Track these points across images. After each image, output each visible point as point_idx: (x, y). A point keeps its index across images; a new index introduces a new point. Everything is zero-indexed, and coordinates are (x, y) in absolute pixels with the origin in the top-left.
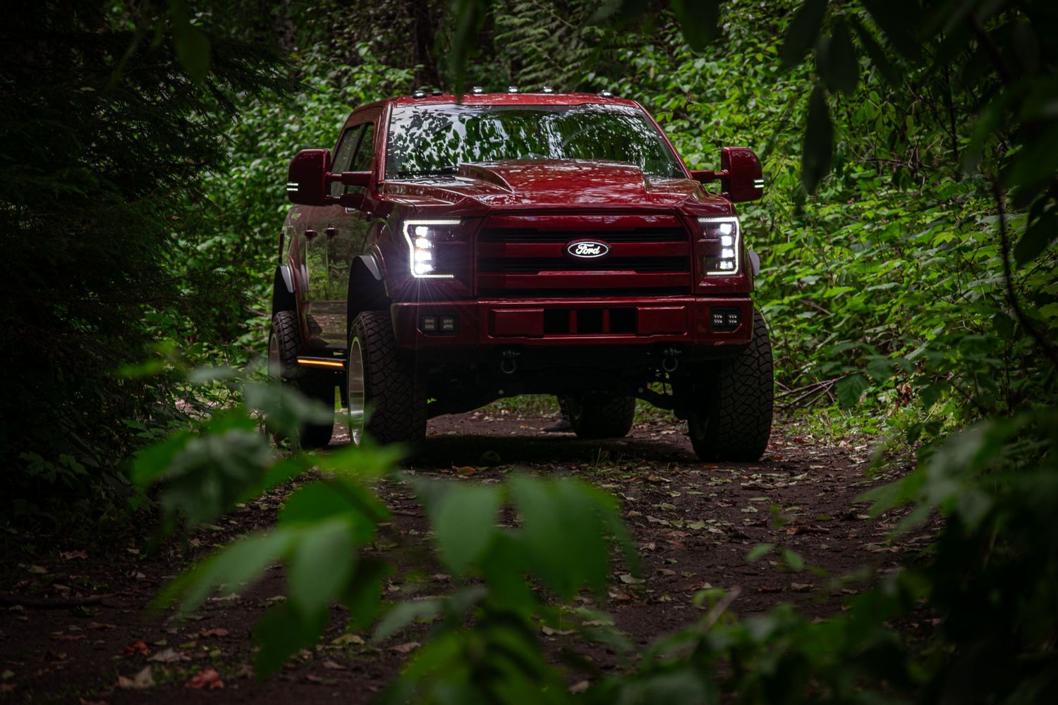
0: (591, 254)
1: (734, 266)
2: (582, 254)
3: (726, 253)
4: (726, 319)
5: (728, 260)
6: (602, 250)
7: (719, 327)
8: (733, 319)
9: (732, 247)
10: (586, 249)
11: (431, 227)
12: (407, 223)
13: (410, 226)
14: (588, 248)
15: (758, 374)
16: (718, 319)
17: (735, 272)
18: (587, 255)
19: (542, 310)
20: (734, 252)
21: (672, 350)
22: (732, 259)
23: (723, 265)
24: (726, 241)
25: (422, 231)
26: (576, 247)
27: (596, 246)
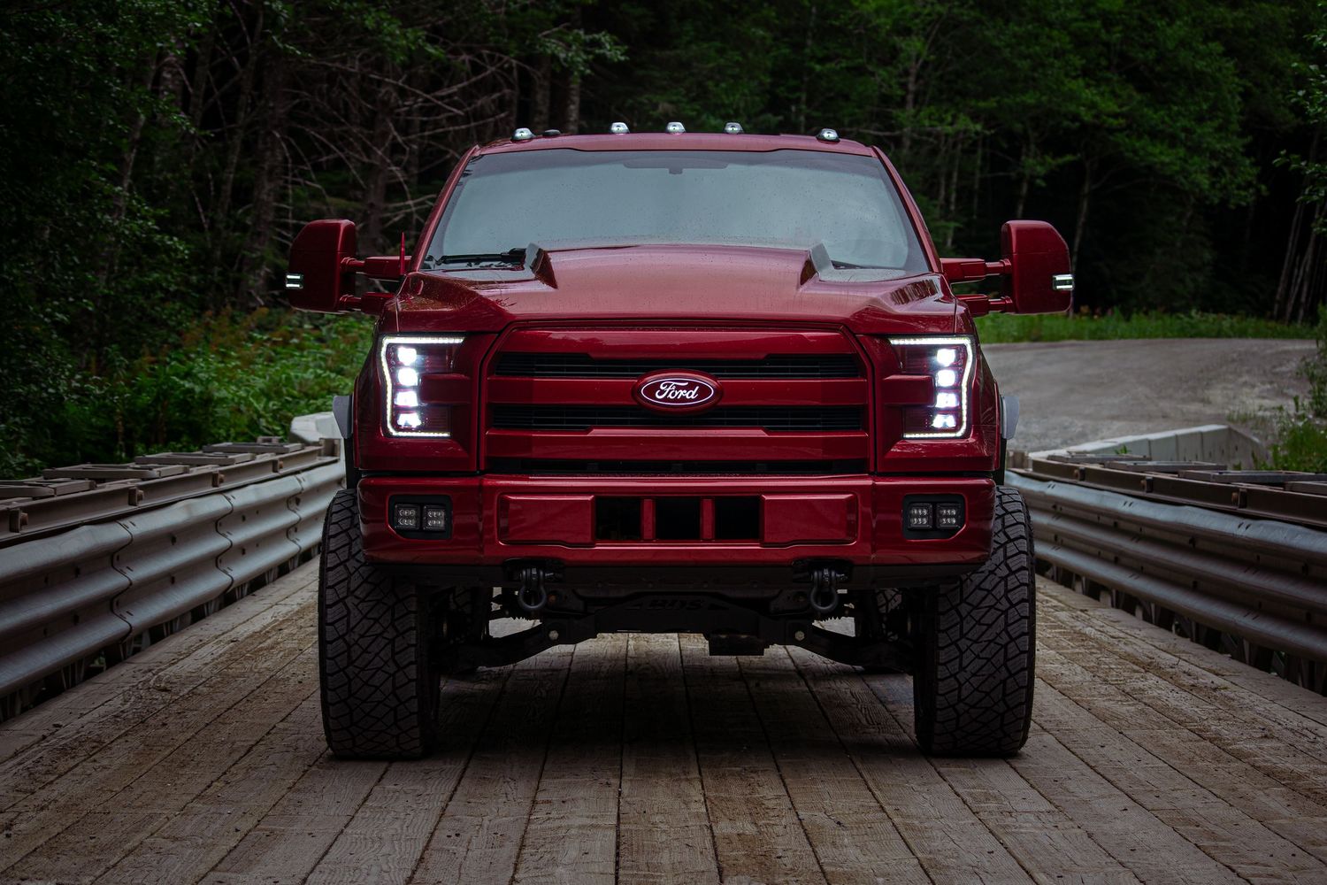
0: (683, 399)
1: (959, 423)
2: (666, 399)
3: (944, 400)
4: (934, 517)
5: (946, 411)
6: (704, 391)
7: (921, 531)
8: (949, 517)
9: (956, 389)
10: (673, 389)
11: (421, 349)
12: (387, 341)
13: (389, 346)
14: (678, 388)
15: (1004, 605)
16: (920, 517)
17: (959, 434)
18: (676, 400)
19: (589, 498)
20: (960, 399)
21: (826, 572)
22: (956, 412)
23: (939, 421)
24: (945, 378)
25: (408, 356)
26: (656, 386)
27: (691, 386)
